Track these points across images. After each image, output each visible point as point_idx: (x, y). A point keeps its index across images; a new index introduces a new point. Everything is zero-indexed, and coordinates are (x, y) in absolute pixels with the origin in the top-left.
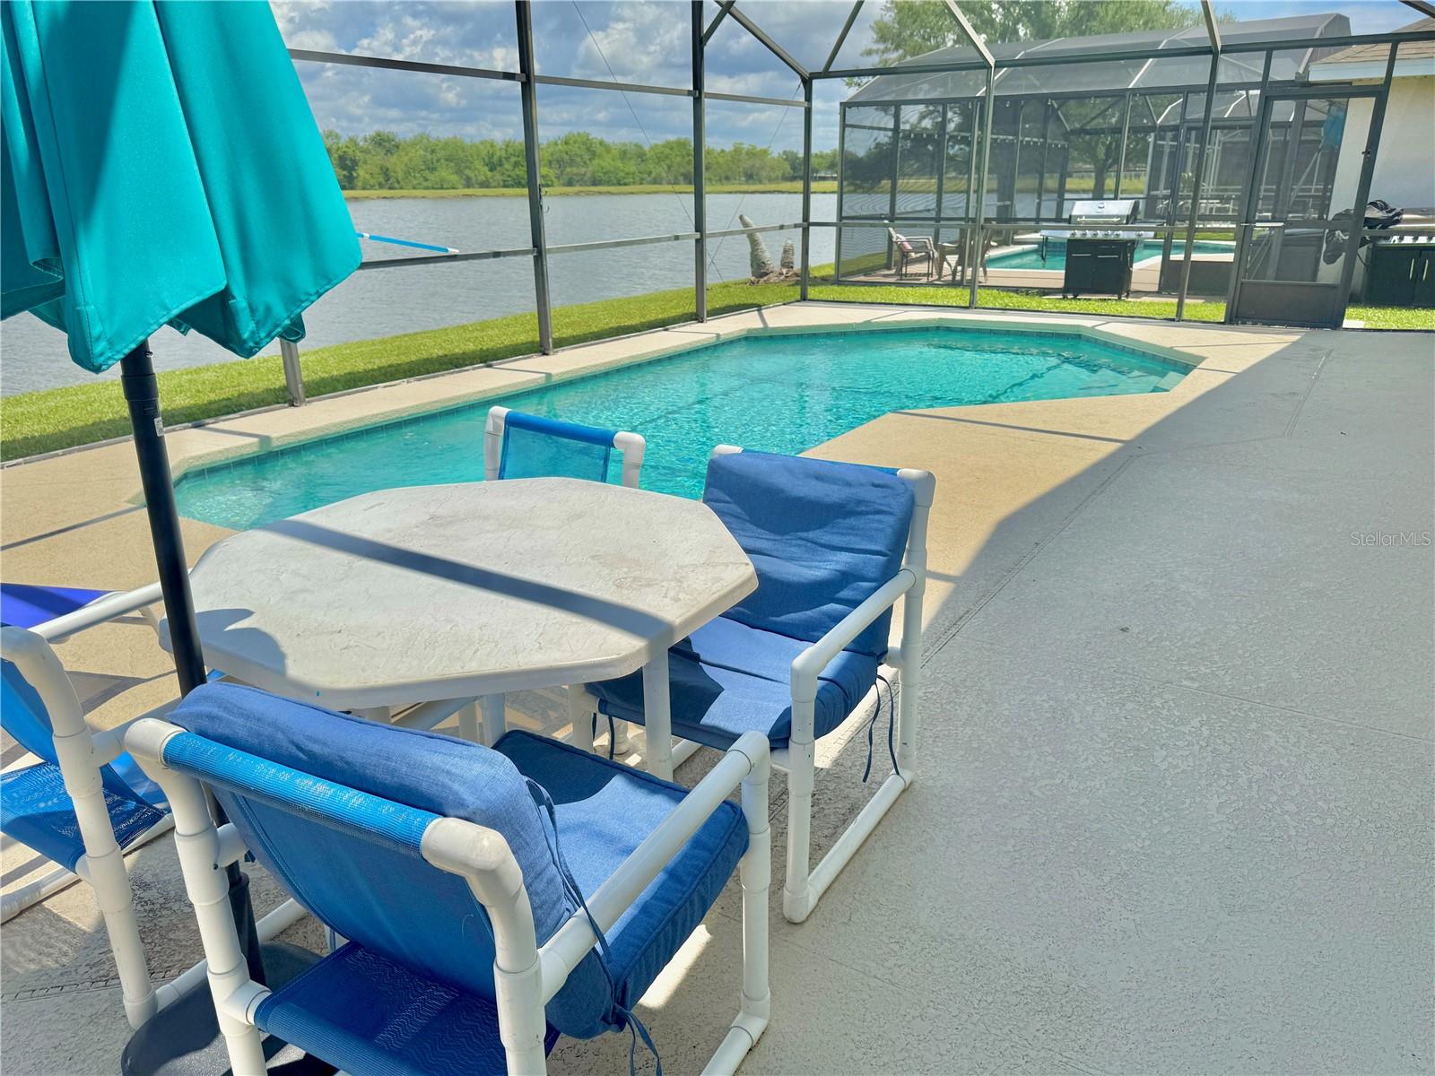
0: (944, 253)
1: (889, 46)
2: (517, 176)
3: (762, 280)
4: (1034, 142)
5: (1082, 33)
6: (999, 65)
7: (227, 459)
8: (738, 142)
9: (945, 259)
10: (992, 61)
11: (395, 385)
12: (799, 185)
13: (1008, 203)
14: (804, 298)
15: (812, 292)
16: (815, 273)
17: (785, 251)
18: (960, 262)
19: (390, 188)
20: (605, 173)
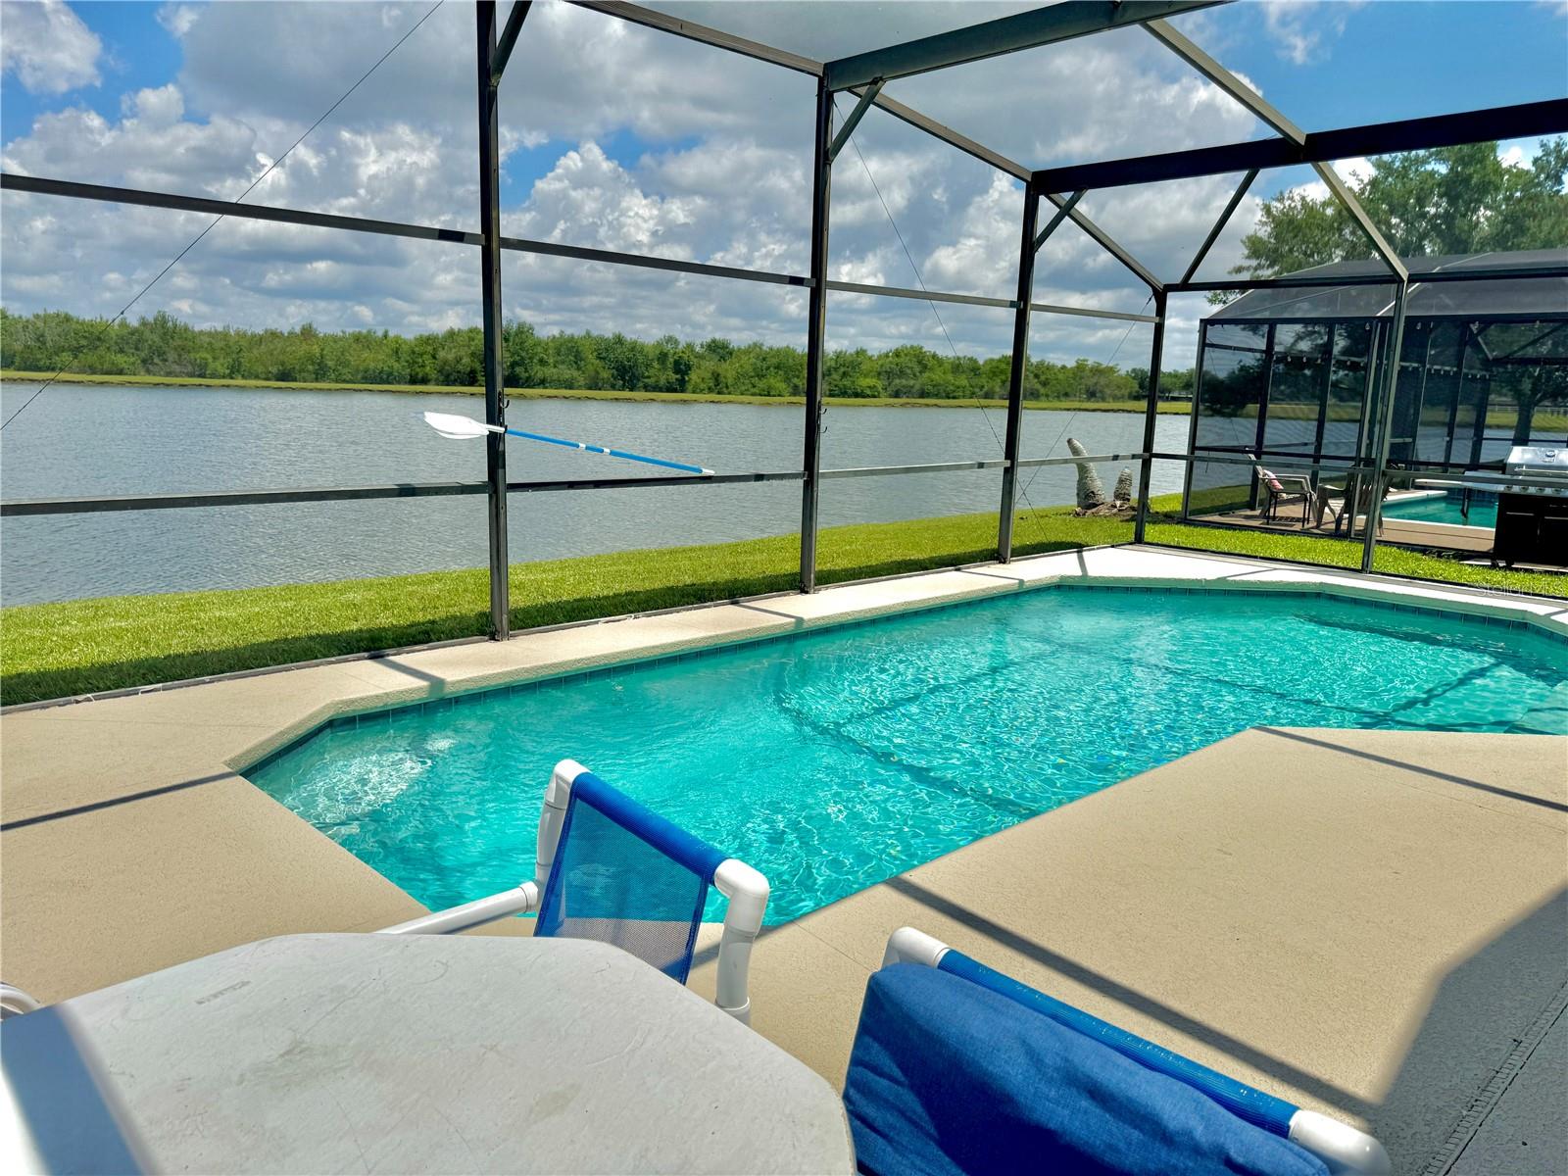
0: (1325, 497)
1: (1263, 262)
2: (844, 385)
3: (1089, 512)
4: (1445, 371)
5: (1506, 249)
6: (1412, 279)
7: (386, 705)
8: (1082, 358)
9: (1326, 504)
10: (1404, 274)
11: (619, 621)
12: (1144, 405)
13: (1410, 440)
14: (1139, 540)
15: (1151, 532)
16: (1155, 508)
17: (1121, 481)
18: (1348, 508)
19: (719, 393)
20: (934, 386)
